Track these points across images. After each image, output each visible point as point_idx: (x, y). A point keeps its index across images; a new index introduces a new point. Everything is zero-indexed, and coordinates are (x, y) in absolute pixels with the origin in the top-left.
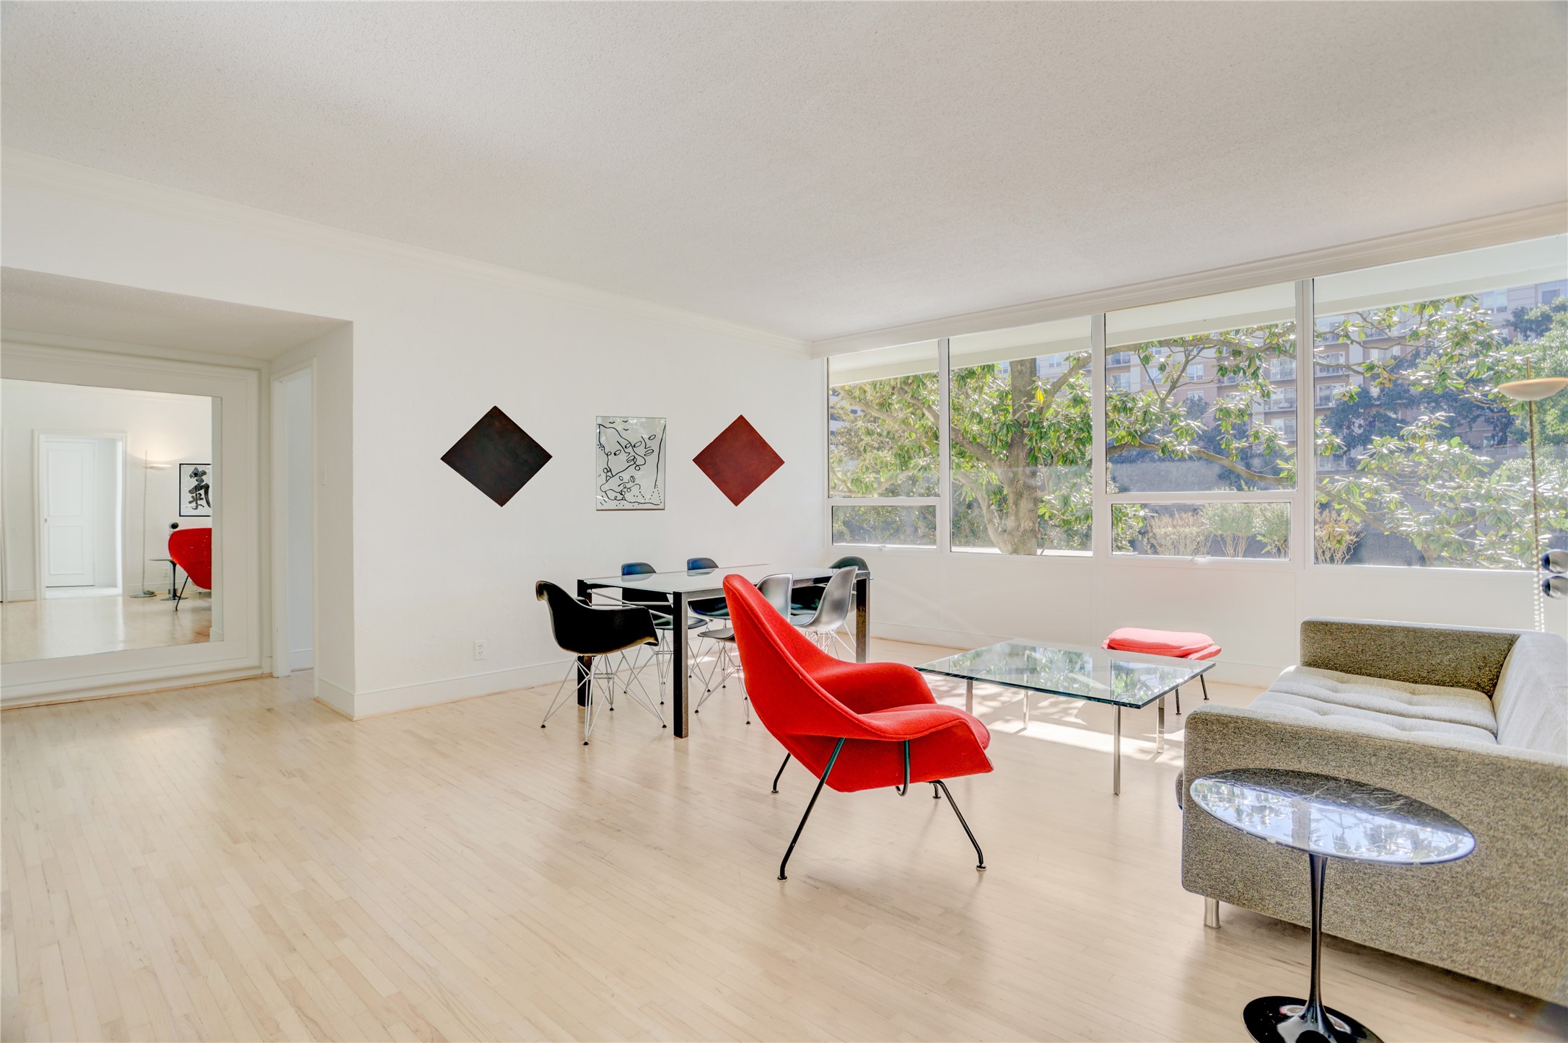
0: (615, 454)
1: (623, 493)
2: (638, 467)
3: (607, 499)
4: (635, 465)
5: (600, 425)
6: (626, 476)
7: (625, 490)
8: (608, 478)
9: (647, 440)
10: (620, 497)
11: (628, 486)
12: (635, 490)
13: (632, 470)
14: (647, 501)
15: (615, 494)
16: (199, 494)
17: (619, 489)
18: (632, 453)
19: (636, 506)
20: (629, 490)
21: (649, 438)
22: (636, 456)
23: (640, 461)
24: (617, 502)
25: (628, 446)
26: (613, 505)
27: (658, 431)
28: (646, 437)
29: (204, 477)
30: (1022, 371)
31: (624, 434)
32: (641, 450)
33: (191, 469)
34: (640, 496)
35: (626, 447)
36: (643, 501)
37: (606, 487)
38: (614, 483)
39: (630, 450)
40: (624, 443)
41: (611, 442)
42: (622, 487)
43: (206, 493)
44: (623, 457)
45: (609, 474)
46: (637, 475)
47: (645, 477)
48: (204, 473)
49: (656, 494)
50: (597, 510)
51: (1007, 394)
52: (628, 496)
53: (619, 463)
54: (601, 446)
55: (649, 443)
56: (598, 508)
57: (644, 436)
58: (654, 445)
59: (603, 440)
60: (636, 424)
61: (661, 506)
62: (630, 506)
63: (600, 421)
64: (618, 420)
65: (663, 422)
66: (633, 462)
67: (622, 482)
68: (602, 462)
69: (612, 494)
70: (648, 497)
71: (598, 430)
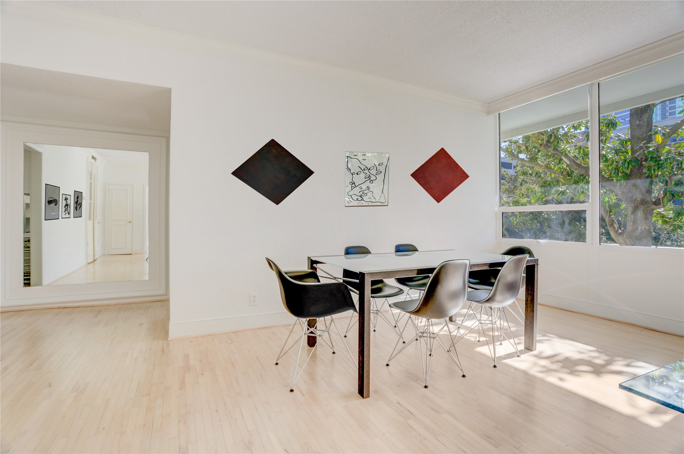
0: (357, 174)
1: (362, 196)
2: (372, 182)
3: (351, 200)
4: (370, 180)
6: (364, 187)
7: (364, 194)
8: (353, 188)
9: (377, 166)
10: (360, 199)
11: (365, 192)
12: (370, 195)
14: (377, 201)
15: (357, 197)
17: (360, 194)
18: (368, 173)
19: (370, 204)
20: (366, 195)
21: (379, 165)
22: (370, 175)
23: (373, 178)
25: (365, 169)
26: (356, 203)
27: (384, 160)
28: (377, 164)
30: (640, 124)
31: (363, 162)
32: (374, 172)
34: (372, 197)
35: (364, 170)
36: (374, 201)
37: (350, 194)
38: (356, 191)
39: (367, 171)
40: (363, 167)
41: (354, 165)
42: (361, 193)
44: (362, 175)
45: (353, 185)
46: (371, 186)
47: (376, 187)
49: (383, 197)
50: (345, 207)
51: (626, 142)
52: (365, 198)
54: (349, 169)
55: (379, 168)
56: (346, 205)
57: (375, 163)
58: (382, 169)
59: (350, 165)
60: (371, 156)
61: (386, 204)
62: (366, 204)
63: (347, 154)
64: (360, 154)
65: (387, 155)
66: (368, 179)
67: (362, 190)
68: (349, 178)
69: (355, 197)
70: (378, 199)
71: (347, 160)
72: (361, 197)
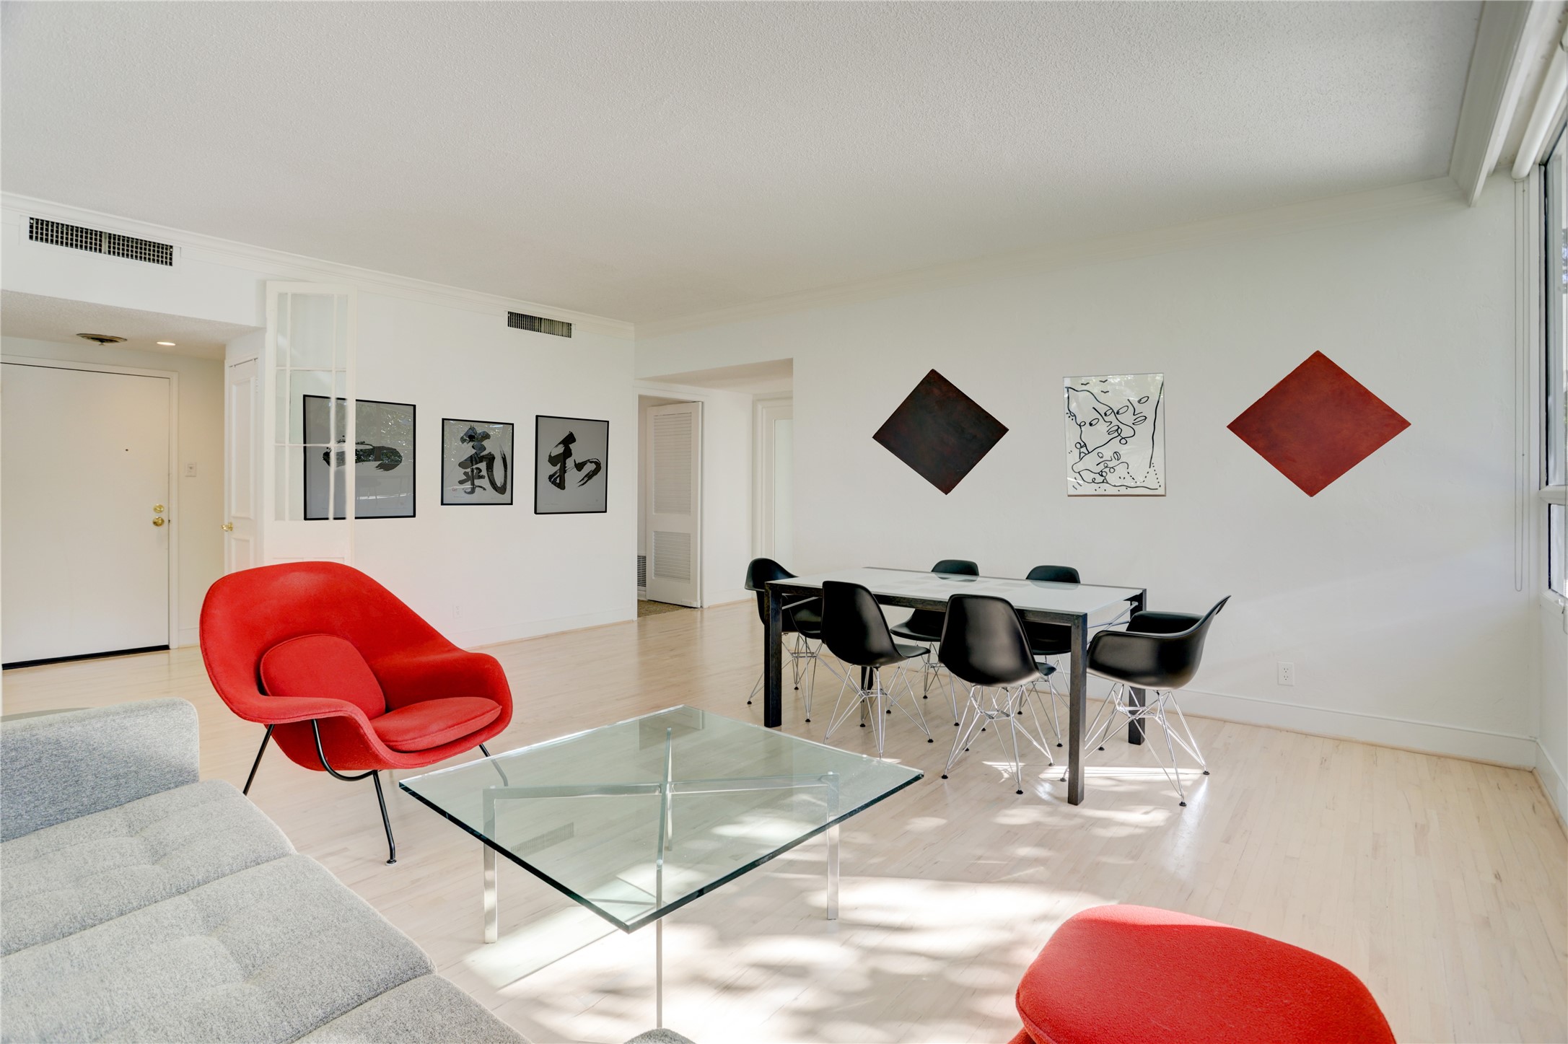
0: (1091, 424)
1: (1104, 474)
2: (1124, 440)
3: (1081, 482)
4: (1120, 438)
5: (1068, 388)
6: (1107, 452)
7: (1107, 470)
8: (1082, 455)
9: (1136, 404)
10: (1100, 479)
11: (1111, 464)
12: (1121, 470)
13: (1115, 444)
14: (1138, 484)
15: (1093, 476)
16: (477, 469)
17: (1098, 469)
18: (1115, 422)
19: (1123, 491)
20: (1112, 470)
21: (1139, 401)
22: (1121, 425)
23: (1126, 432)
24: (1096, 486)
25: (1108, 413)
26: (1090, 489)
27: (1152, 390)
28: (1134, 399)
29: (485, 443)
31: (1102, 398)
32: (1127, 418)
33: (464, 428)
34: (1127, 476)
35: (1105, 414)
36: (1133, 484)
37: (1079, 467)
38: (1091, 461)
39: (1112, 418)
40: (1102, 409)
41: (1083, 407)
42: (1102, 466)
43: (490, 468)
44: (1102, 427)
45: (1084, 450)
46: (1123, 450)
47: (1135, 453)
48: (486, 436)
49: (1152, 475)
50: (1069, 496)
52: (1110, 477)
53: (1096, 436)
54: (1072, 415)
55: (1139, 408)
56: (1070, 493)
57: (1131, 399)
58: (1147, 410)
59: (1073, 407)
60: (1120, 383)
61: (1161, 491)
62: (1114, 491)
63: (1068, 383)
64: (1094, 380)
65: (1159, 378)
66: (1116, 434)
67: (1102, 460)
68: (1072, 434)
69: (1086, 475)
70: (1139, 480)
71: (1067, 395)
72: (1102, 476)
